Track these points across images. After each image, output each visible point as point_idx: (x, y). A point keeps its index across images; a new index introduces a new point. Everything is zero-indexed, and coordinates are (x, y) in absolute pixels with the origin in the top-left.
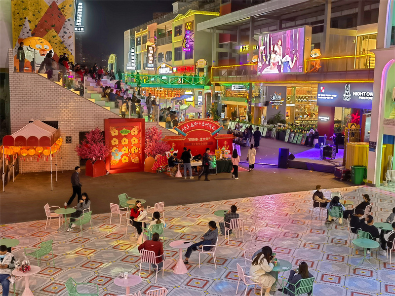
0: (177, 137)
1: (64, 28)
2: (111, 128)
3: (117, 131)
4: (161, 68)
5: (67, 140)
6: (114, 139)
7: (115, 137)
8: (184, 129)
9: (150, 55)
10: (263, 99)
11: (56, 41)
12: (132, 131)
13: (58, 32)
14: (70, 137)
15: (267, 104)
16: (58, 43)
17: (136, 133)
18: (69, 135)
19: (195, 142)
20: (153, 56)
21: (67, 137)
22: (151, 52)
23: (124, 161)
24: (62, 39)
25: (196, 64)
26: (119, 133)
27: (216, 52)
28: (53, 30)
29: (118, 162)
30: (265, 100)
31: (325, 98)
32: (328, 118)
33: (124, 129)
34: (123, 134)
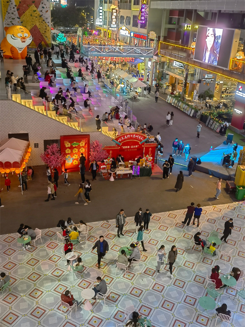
0: (113, 147)
1: (42, 3)
2: (65, 142)
3: (69, 144)
4: (121, 29)
5: (35, 146)
6: (68, 149)
7: (68, 148)
8: (120, 140)
9: (114, 17)
10: (197, 77)
11: (36, 15)
12: (80, 144)
13: (37, 7)
14: (38, 144)
15: (200, 81)
16: (38, 17)
17: (84, 145)
18: (37, 143)
19: (127, 149)
20: (116, 18)
21: (35, 144)
22: (115, 14)
23: (74, 164)
24: (41, 13)
25: (149, 35)
26: (71, 145)
27: (165, 28)
28: (33, 5)
29: (70, 164)
30: (198, 78)
31: (242, 96)
32: (241, 112)
33: (75, 142)
34: (74, 146)
